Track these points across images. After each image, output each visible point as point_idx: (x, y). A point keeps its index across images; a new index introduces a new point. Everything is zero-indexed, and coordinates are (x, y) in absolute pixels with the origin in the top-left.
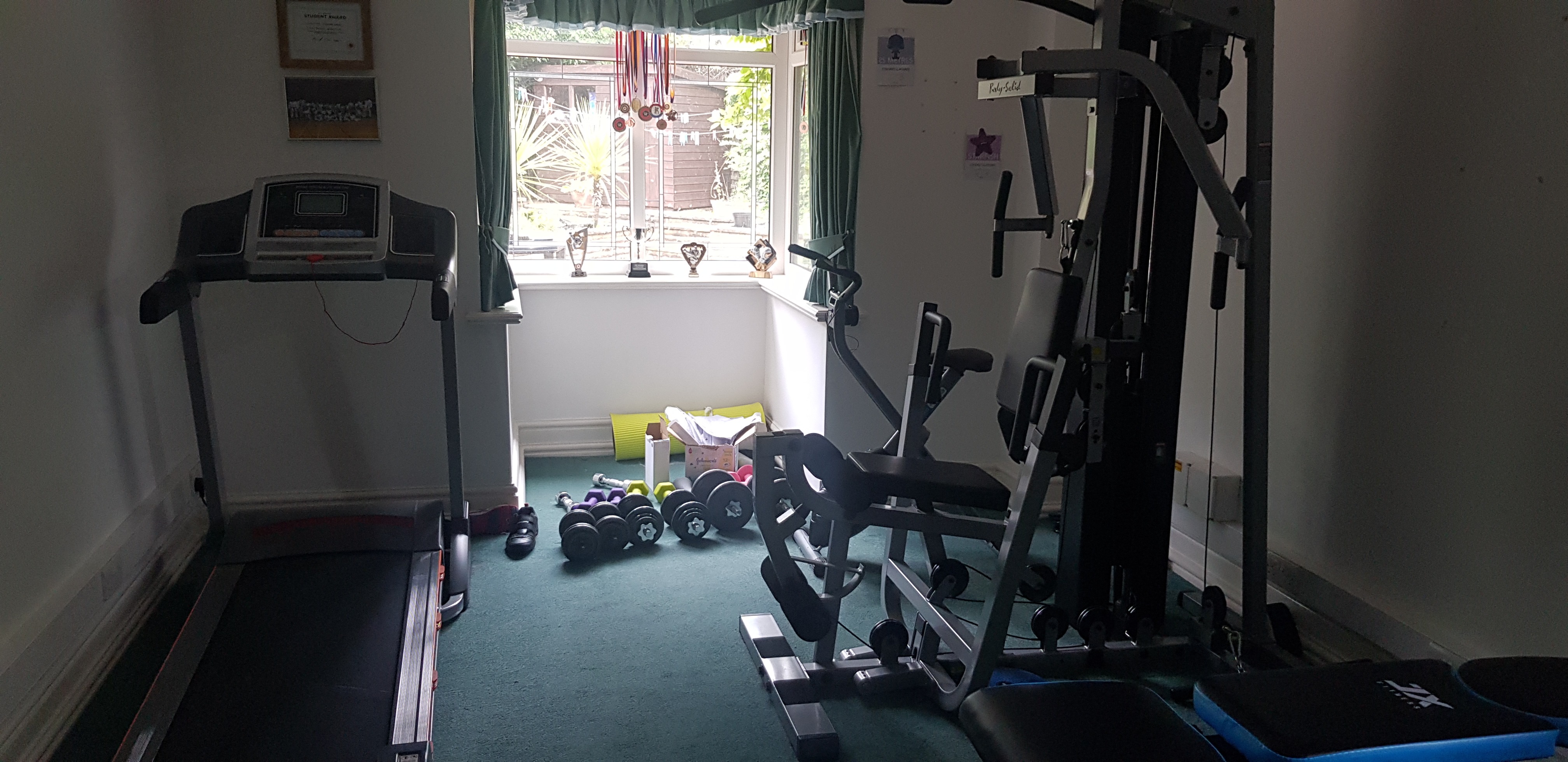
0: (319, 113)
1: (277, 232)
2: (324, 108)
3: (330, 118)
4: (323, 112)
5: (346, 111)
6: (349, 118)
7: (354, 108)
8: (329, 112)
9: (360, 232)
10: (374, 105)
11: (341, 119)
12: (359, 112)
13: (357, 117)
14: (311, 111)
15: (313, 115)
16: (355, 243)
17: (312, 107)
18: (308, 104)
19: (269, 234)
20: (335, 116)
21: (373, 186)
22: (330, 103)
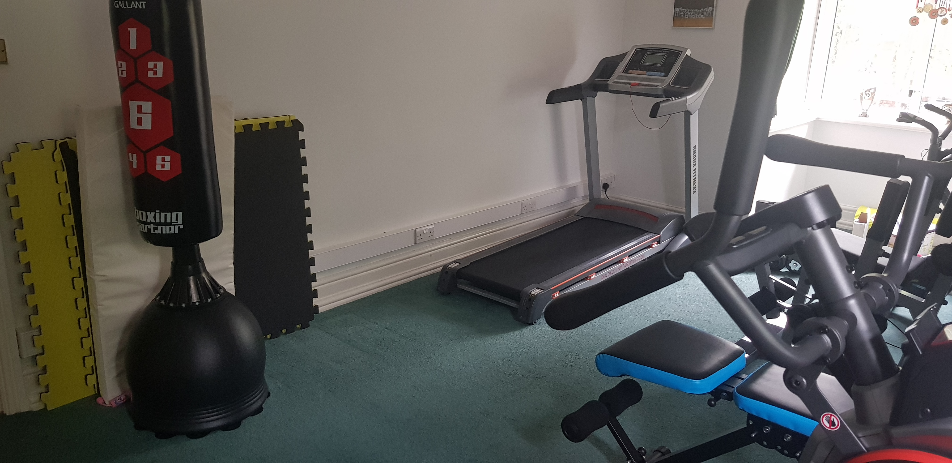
0: (687, 14)
1: (630, 71)
2: (689, 11)
3: (692, 17)
4: (689, 14)
5: (699, 13)
6: (700, 16)
7: (703, 12)
8: (692, 14)
9: (663, 74)
10: (713, 10)
11: (696, 17)
12: (705, 14)
13: (704, 16)
14: (684, 13)
15: (684, 15)
16: (656, 79)
17: (684, 11)
18: (683, 10)
19: (626, 72)
20: (694, 15)
21: (680, 51)
22: (693, 9)
